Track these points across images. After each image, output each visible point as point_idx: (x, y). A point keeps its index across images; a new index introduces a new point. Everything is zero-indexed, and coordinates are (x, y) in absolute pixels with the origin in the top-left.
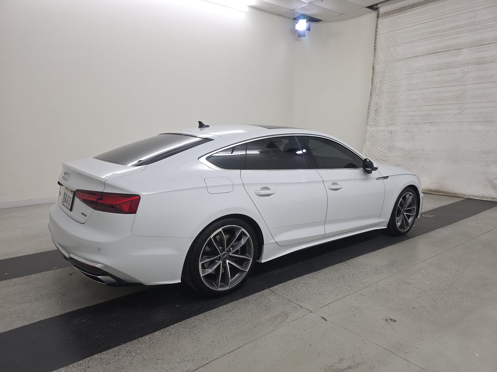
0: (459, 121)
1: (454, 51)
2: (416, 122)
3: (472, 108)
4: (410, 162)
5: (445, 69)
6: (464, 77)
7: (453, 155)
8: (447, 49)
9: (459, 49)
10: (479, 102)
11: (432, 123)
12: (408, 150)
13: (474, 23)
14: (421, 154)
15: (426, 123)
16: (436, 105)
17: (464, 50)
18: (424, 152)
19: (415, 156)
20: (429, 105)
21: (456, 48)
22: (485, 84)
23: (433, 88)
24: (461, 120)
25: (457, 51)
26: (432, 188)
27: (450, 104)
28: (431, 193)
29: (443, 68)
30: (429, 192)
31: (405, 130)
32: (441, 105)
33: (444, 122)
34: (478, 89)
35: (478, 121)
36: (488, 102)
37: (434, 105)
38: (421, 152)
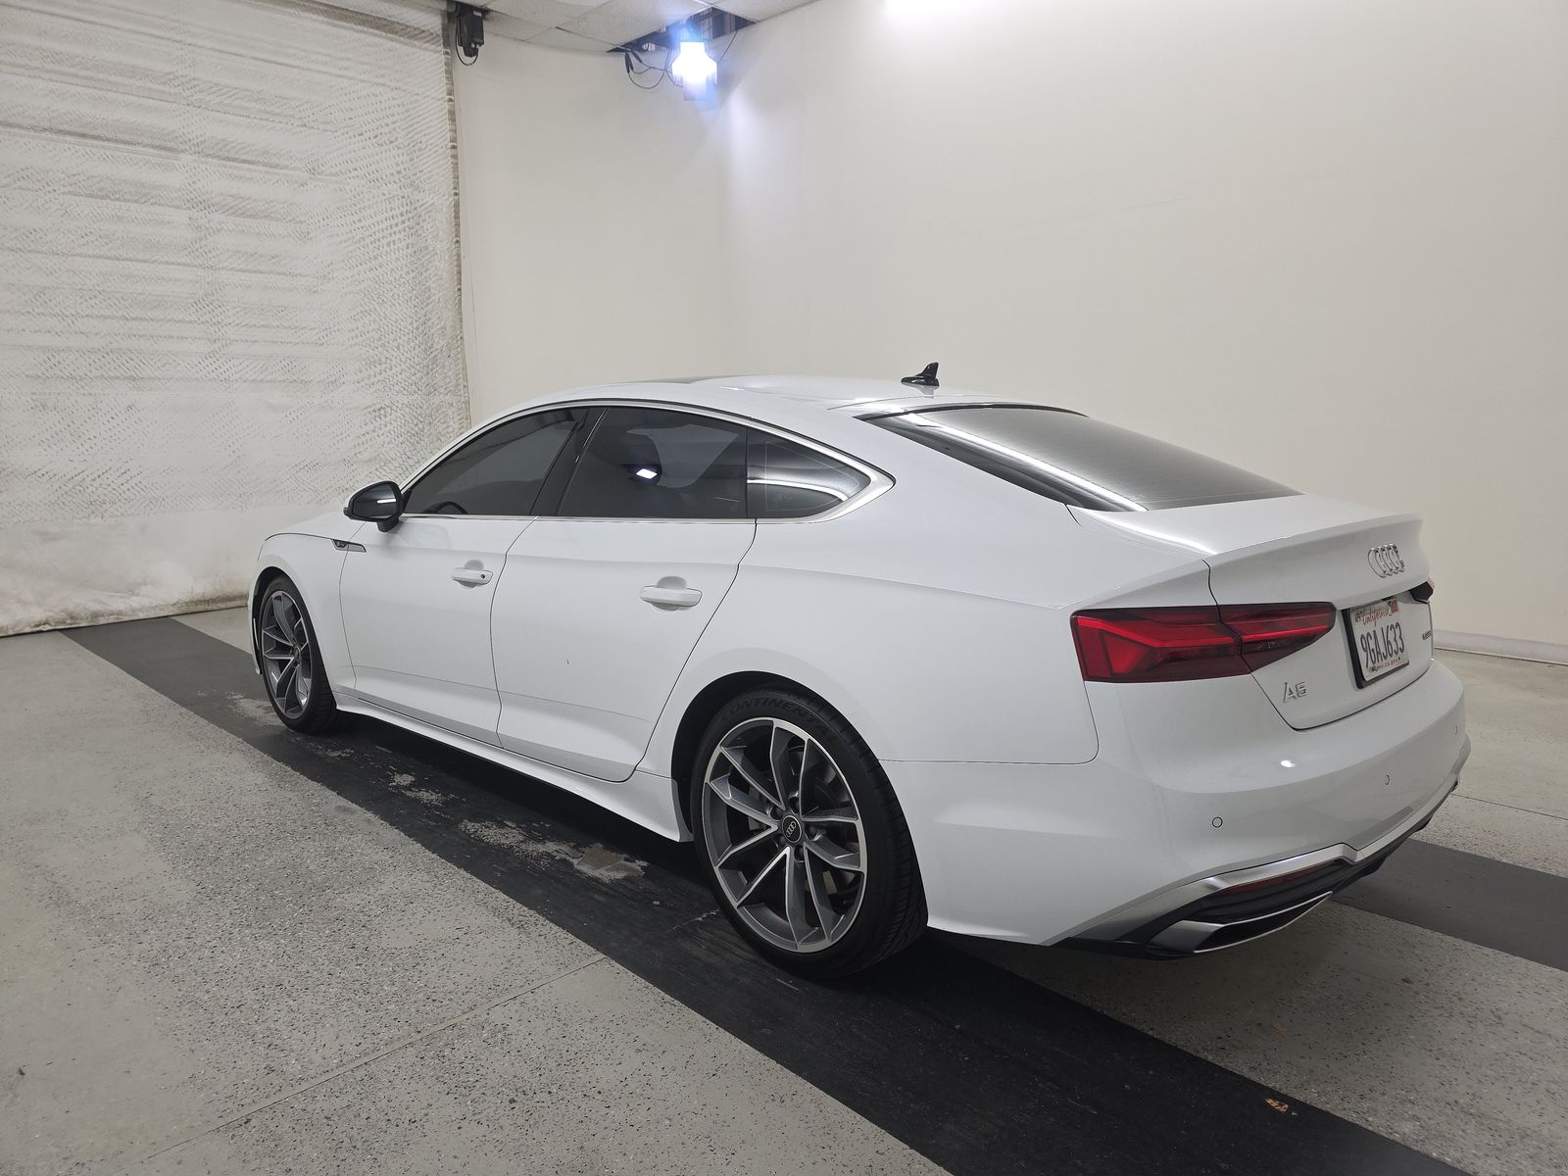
0: (222, 378)
1: (151, 150)
2: (73, 373)
3: (247, 341)
4: (93, 521)
5: (136, 201)
6: (203, 243)
7: (230, 480)
8: (126, 137)
9: (165, 149)
10: (263, 326)
11: (134, 379)
12: (68, 477)
13: (196, 83)
14: (124, 488)
15: (111, 378)
16: (133, 319)
17: (186, 158)
18: (136, 480)
19: (103, 497)
20: (110, 317)
21: (157, 143)
22: (264, 275)
23: (108, 258)
24: (225, 376)
25: (163, 153)
26: (204, 593)
27: (180, 321)
28: (208, 608)
29: (127, 197)
30: (200, 608)
31: (32, 404)
32: (152, 320)
33: (177, 379)
34: (250, 286)
35: (271, 381)
36: (285, 328)
37: (127, 319)
38: (119, 482)
